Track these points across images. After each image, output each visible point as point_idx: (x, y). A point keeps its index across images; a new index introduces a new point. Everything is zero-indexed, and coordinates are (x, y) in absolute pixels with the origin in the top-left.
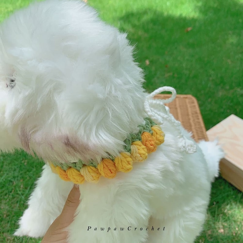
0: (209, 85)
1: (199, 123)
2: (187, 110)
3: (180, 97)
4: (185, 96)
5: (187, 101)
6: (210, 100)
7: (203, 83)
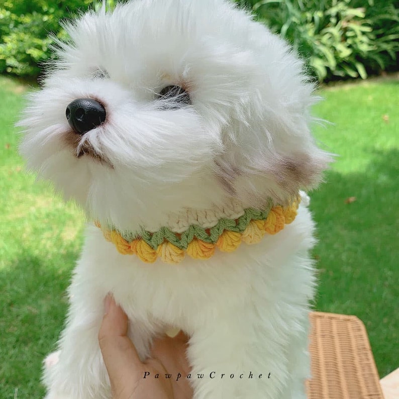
0: (384, 295)
1: (369, 365)
2: (350, 342)
3: (339, 319)
4: (346, 317)
5: (350, 325)
6: (385, 320)
7: (375, 290)
